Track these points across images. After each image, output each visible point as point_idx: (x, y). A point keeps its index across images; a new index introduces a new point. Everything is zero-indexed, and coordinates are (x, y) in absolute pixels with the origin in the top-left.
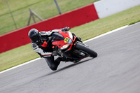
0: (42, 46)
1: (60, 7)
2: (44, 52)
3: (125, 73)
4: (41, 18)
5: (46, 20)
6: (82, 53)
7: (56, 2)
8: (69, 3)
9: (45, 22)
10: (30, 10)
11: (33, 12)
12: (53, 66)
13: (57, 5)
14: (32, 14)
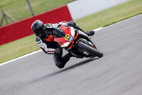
0: (47, 40)
1: (33, 8)
2: (48, 47)
3: (99, 76)
4: (13, 19)
5: (19, 21)
6: (85, 53)
7: (29, 3)
8: (42, 4)
9: (18, 23)
10: (2, 11)
11: (6, 13)
12: (60, 63)
13: (30, 6)
14: (4, 15)
